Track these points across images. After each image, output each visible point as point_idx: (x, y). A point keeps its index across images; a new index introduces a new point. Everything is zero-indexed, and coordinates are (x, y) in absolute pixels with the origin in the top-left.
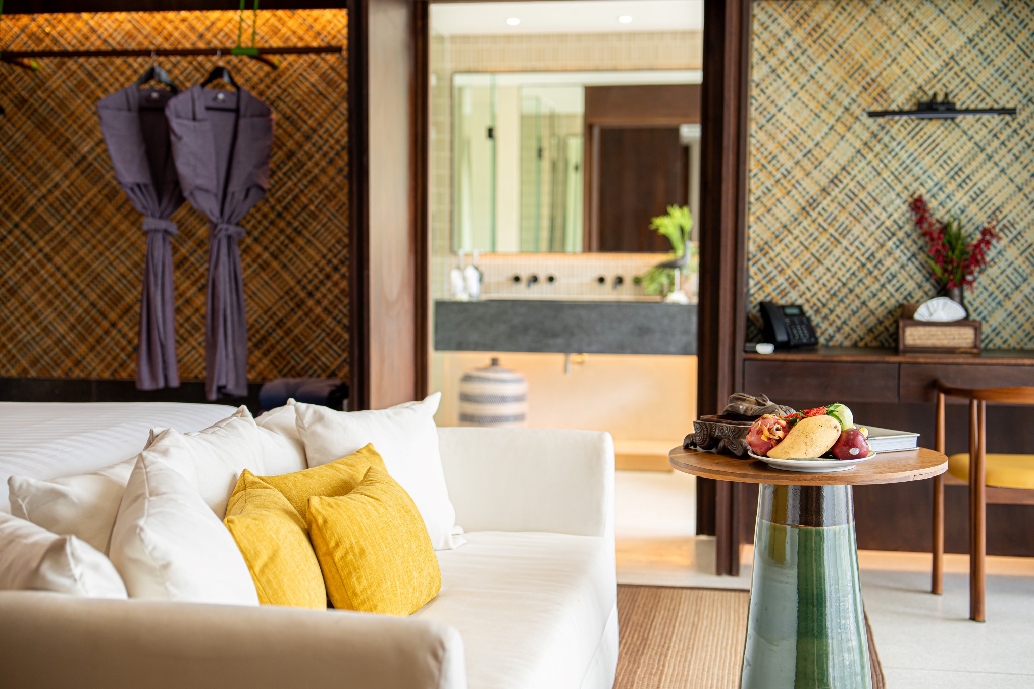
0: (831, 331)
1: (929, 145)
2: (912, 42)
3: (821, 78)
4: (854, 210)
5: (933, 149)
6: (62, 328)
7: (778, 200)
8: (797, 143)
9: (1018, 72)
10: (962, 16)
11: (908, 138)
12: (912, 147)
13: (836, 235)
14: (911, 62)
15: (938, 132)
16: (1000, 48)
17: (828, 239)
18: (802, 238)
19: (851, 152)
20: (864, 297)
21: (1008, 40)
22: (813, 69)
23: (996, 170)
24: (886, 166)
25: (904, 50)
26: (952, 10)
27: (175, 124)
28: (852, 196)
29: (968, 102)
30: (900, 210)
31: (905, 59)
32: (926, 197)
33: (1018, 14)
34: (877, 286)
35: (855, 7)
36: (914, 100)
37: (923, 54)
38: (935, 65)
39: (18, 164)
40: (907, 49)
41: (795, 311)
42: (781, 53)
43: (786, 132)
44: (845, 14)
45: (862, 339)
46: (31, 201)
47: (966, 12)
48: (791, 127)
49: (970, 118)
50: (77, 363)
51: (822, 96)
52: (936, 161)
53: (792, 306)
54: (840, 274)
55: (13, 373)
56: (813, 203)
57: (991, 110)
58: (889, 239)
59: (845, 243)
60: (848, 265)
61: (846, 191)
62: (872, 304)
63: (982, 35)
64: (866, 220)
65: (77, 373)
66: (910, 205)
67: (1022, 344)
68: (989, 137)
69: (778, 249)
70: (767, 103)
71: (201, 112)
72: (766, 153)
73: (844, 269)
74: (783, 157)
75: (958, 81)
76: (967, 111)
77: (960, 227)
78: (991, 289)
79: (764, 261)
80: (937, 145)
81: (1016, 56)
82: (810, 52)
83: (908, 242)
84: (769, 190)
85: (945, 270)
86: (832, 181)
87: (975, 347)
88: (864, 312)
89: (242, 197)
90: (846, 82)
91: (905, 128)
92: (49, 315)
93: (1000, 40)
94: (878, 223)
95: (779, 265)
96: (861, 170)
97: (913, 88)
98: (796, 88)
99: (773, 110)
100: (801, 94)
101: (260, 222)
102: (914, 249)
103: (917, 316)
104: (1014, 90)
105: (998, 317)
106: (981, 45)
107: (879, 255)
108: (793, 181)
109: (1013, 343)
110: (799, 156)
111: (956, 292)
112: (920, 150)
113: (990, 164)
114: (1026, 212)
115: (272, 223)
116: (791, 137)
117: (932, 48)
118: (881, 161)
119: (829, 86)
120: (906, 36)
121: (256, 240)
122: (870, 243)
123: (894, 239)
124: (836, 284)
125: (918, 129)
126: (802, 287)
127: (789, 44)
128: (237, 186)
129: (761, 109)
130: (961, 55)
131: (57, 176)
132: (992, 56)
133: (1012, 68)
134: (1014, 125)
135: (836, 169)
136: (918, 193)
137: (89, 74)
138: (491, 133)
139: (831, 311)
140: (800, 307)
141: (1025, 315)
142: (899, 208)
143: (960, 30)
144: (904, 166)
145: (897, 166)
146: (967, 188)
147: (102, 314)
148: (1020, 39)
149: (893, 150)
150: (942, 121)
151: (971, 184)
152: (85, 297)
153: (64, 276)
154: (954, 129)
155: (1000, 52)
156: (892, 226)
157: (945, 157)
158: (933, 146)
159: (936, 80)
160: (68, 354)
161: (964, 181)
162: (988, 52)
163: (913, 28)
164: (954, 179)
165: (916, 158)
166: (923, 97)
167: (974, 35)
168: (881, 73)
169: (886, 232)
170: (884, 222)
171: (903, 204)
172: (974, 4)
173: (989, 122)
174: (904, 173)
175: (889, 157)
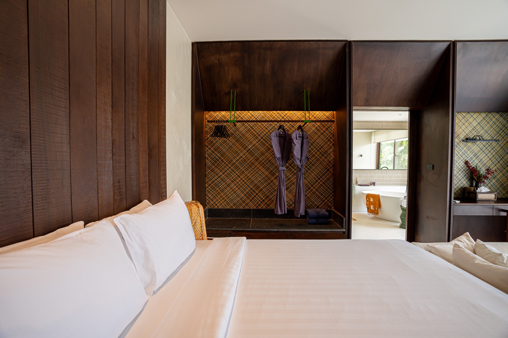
2: (465, 123)
6: (243, 195)
10: (477, 117)
12: (465, 149)
14: (465, 128)
15: (471, 145)
21: (488, 123)
23: (485, 155)
24: (459, 153)
25: (463, 125)
31: (463, 127)
32: (469, 161)
33: (489, 118)
37: (467, 126)
38: (470, 129)
39: (231, 151)
46: (234, 161)
47: (478, 116)
50: (247, 205)
55: (228, 207)
58: (460, 171)
63: (481, 122)
65: (247, 207)
68: (483, 146)
83: (464, 172)
91: (463, 144)
93: (485, 123)
94: (457, 167)
97: (465, 134)
106: (481, 124)
112: (467, 150)
113: (483, 153)
123: (461, 171)
125: (466, 144)
130: (476, 127)
131: (242, 154)
132: (484, 127)
133: (488, 130)
137: (251, 127)
142: (462, 163)
143: (476, 121)
144: (463, 153)
145: (461, 153)
146: (478, 159)
147: (254, 191)
148: (491, 123)
149: (460, 149)
150: (472, 143)
151: (479, 158)
152: (249, 187)
153: (243, 181)
154: (475, 144)
155: (486, 126)
156: (460, 168)
157: (473, 151)
158: (470, 148)
159: (471, 133)
160: (244, 202)
161: (477, 157)
162: (483, 126)
163: (465, 120)
164: (475, 157)
165: (466, 151)
166: (467, 137)
167: (479, 122)
168: (458, 131)
169: (459, 169)
170: (458, 167)
171: (463, 162)
172: (479, 115)
173: (483, 143)
174: (463, 155)
175: (460, 151)
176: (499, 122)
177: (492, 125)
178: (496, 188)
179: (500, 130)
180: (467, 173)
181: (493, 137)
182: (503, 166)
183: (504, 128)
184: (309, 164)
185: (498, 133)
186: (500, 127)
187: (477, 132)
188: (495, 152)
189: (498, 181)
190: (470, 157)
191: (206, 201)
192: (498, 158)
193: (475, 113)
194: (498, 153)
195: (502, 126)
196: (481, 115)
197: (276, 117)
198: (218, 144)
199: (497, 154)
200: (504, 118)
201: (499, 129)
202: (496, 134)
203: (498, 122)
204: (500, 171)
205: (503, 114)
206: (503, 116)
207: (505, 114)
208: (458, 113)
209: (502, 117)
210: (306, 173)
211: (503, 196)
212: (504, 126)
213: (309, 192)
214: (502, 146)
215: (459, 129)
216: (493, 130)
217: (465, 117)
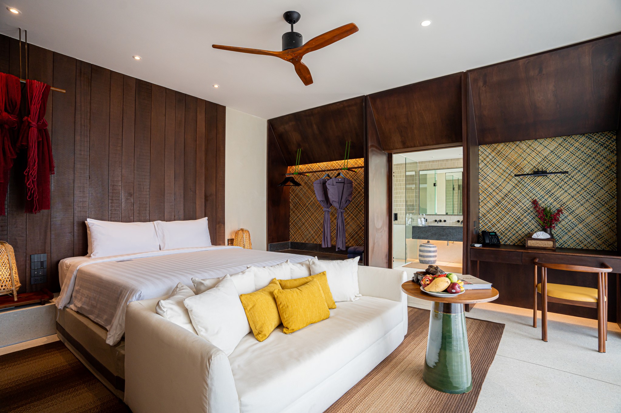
0: (506, 240)
1: (538, 184)
2: (531, 153)
3: (501, 166)
4: (513, 204)
5: (540, 185)
6: (312, 232)
7: (488, 201)
8: (494, 185)
9: (570, 160)
10: (548, 144)
11: (531, 182)
12: (532, 185)
13: (507, 211)
14: (531, 159)
15: (541, 180)
16: (563, 153)
17: (504, 213)
18: (496, 213)
19: (511, 187)
20: (517, 230)
21: (566, 150)
22: (498, 164)
23: (563, 191)
24: (523, 191)
26: (545, 143)
27: (328, 186)
28: (512, 200)
29: (552, 170)
30: (529, 204)
31: (529, 159)
32: (538, 200)
34: (521, 227)
35: (511, 145)
36: (532, 171)
37: (535, 157)
38: (539, 160)
39: (305, 196)
40: (529, 156)
41: (494, 234)
42: (488, 160)
43: (490, 182)
44: (508, 147)
45: (516, 243)
46: (307, 204)
47: (550, 143)
48: (492, 180)
49: (553, 175)
50: (315, 240)
51: (501, 171)
52: (541, 189)
53: (493, 232)
54: (509, 223)
55: (303, 242)
56: (499, 202)
57: (561, 172)
58: (525, 213)
59: (510, 214)
60: (511, 220)
61: (510, 198)
62: (520, 232)
63: (556, 150)
64: (517, 207)
65: (315, 242)
66: (532, 202)
67: (575, 247)
68: (560, 181)
69: (488, 215)
70: (484, 174)
71: (335, 183)
72: (484, 188)
73: (510, 222)
74: (489, 189)
75: (548, 164)
76: (552, 173)
77: (550, 209)
78: (562, 229)
79: (484, 219)
80: (541, 184)
81: (569, 155)
82: (497, 159)
83: (532, 214)
84: (485, 199)
85: (544, 223)
86: (505, 196)
87: (553, 247)
88: (517, 235)
89: (345, 203)
90: (509, 167)
91: (530, 179)
92: (310, 229)
93: (563, 150)
94: (521, 208)
95: (489, 220)
96: (515, 192)
97: (532, 167)
98: (493, 169)
99: (486, 176)
100: (495, 171)
101: (352, 209)
102: (534, 216)
103: (533, 237)
104: (569, 166)
105: (566, 237)
106: (556, 153)
107: (522, 218)
108: (493, 196)
109: (572, 246)
110: (494, 188)
111: (548, 229)
112: (535, 186)
113: (561, 189)
114: (575, 204)
115: (355, 209)
116: (492, 183)
117: (538, 155)
118: (522, 189)
119: (504, 168)
120: (528, 152)
121: (351, 213)
122: (518, 214)
123: (527, 213)
124: (507, 226)
125: (534, 179)
126: (496, 227)
127: (490, 157)
128: (343, 200)
129: (482, 176)
130: (548, 156)
131: (312, 199)
132: (560, 156)
133: (568, 159)
134: (570, 177)
135: (506, 192)
136: (535, 199)
137: (318, 176)
138: (435, 185)
139: (506, 234)
140: (495, 233)
141: (576, 237)
142: (528, 203)
143: (548, 148)
144: (530, 190)
145: (527, 191)
146: (552, 197)
147: (320, 229)
148: (571, 150)
149: (526, 186)
150: (542, 177)
151: (554, 196)
152: (317, 225)
153: (313, 221)
154: (547, 179)
155: (563, 154)
156: (526, 209)
157: (544, 188)
158: (540, 184)
159: (540, 164)
160: (313, 238)
161: (551, 195)
162: (559, 154)
163: (531, 149)
164: (548, 194)
165: (533, 188)
166: (535, 170)
167: (553, 150)
168: (521, 163)
169: (524, 210)
170: (523, 208)
171: (530, 202)
172: (553, 140)
173: (560, 176)
174: (529, 193)
175: (524, 188)
176: (586, 146)
177: (574, 151)
178: (584, 236)
179: (587, 157)
180: (536, 216)
181: (576, 167)
182: (596, 206)
183: (595, 154)
184: (361, 206)
185: (585, 161)
186: (587, 153)
187: (550, 162)
188: (581, 187)
189: (588, 227)
190: (540, 195)
191: (290, 236)
192: (586, 195)
193: (546, 139)
194: (586, 189)
195: (592, 151)
196: (555, 141)
197: (335, 166)
198: (297, 191)
199: (584, 190)
200: (594, 141)
201: (585, 156)
202: (581, 163)
203: (584, 147)
204: (591, 212)
205: (592, 135)
206: (593, 138)
207: (596, 134)
208: (521, 142)
209: (591, 139)
210: (358, 214)
211: (597, 247)
212: (595, 151)
213: (361, 232)
214: (592, 178)
215: (523, 161)
216: (576, 158)
217: (531, 146)
